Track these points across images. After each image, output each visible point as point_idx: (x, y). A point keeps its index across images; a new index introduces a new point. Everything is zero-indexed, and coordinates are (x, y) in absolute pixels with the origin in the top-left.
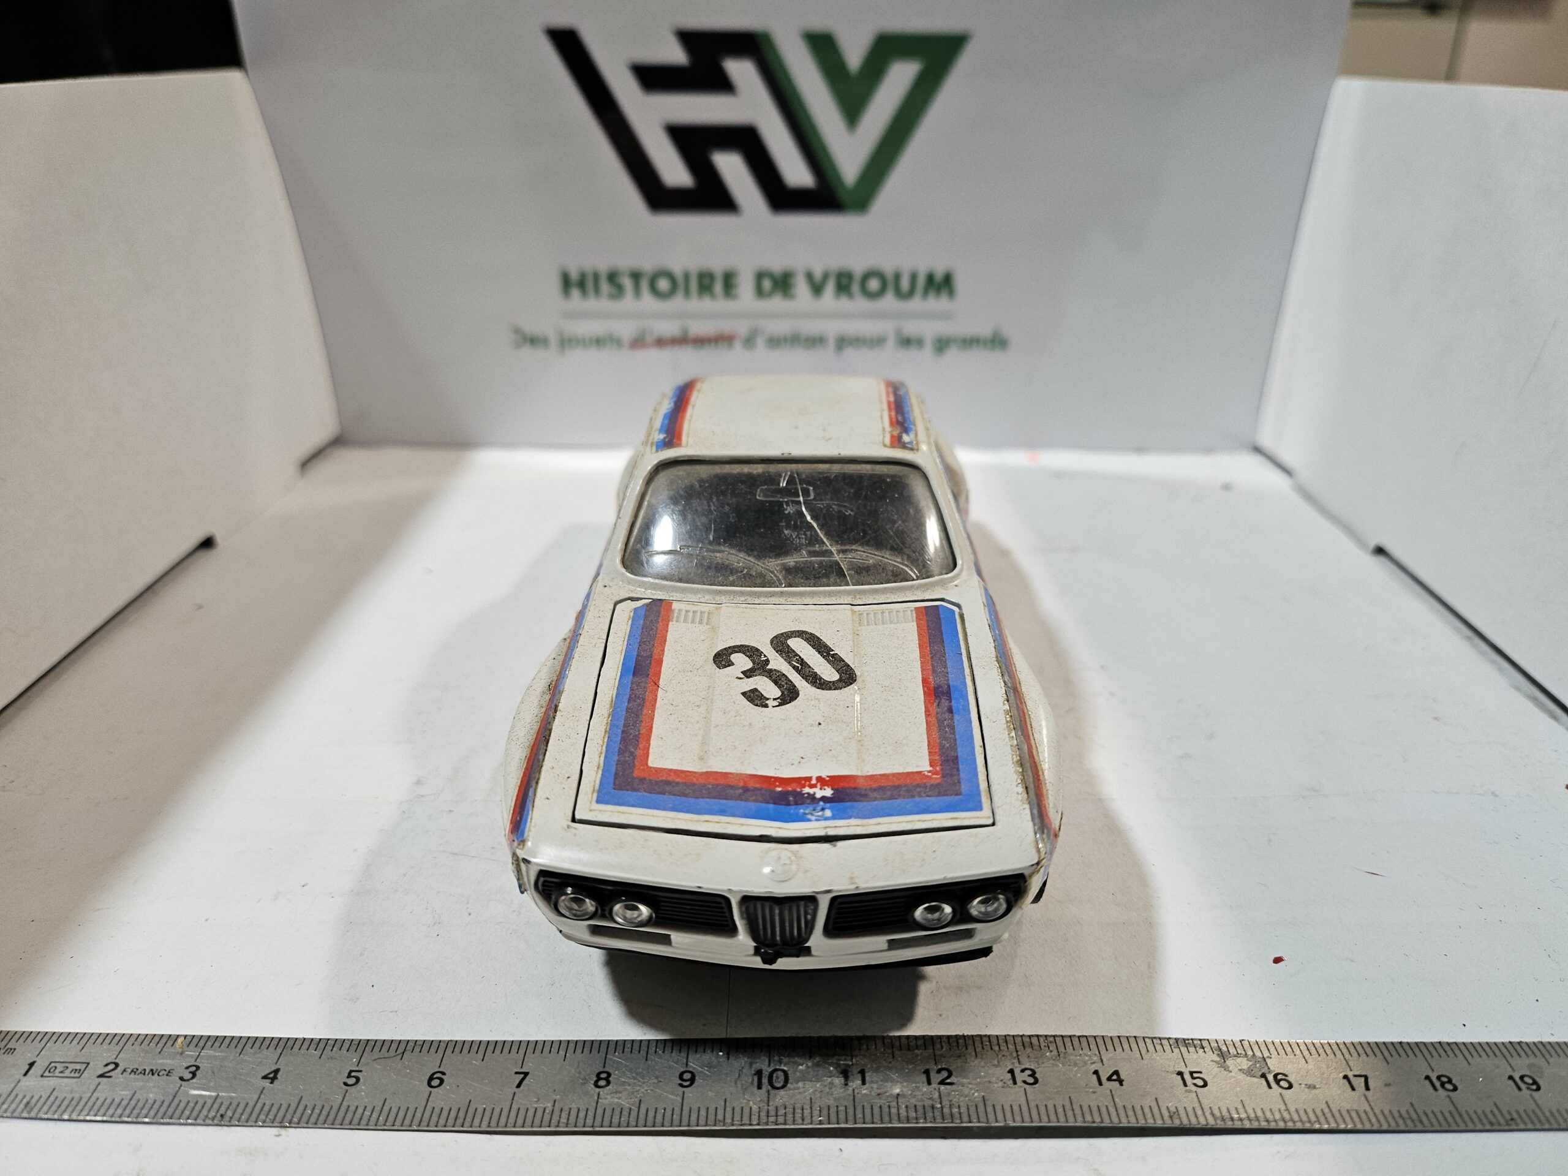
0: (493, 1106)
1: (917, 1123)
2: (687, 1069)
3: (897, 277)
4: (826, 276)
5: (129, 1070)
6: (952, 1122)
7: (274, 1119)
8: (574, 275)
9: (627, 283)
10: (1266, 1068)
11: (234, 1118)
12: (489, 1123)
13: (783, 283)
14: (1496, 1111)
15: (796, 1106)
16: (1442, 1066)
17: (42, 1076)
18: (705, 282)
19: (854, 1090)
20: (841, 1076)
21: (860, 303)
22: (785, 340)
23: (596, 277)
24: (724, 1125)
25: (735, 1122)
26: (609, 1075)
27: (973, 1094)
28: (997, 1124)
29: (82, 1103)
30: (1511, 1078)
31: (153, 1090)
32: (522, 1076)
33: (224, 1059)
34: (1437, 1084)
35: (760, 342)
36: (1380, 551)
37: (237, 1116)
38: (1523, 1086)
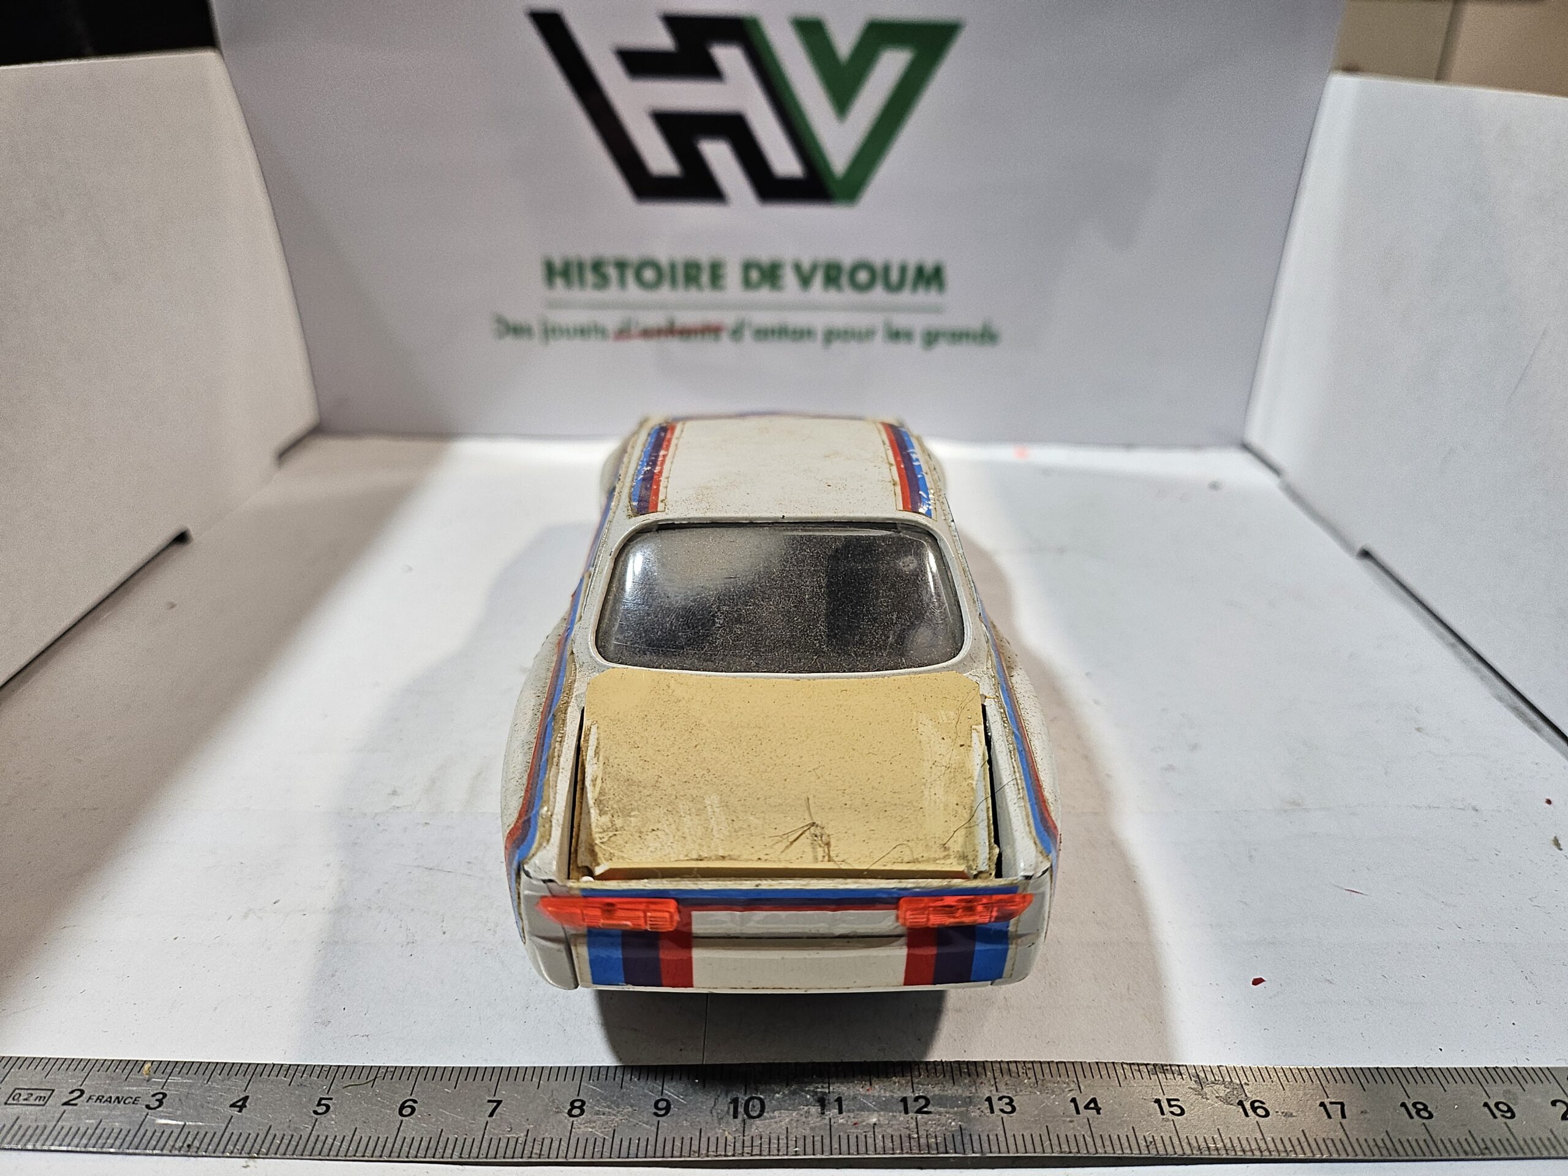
0: (465, 1136)
1: (893, 1154)
2: (662, 1097)
3: (887, 269)
4: (814, 268)
5: (95, 1098)
6: (929, 1153)
7: (242, 1149)
8: (558, 263)
9: (612, 272)
10: (1243, 1096)
11: (201, 1149)
12: (461, 1154)
13: (771, 274)
14: (1470, 1139)
15: (771, 1135)
16: (1418, 1093)
17: (6, 1104)
18: (691, 273)
19: (830, 1119)
20: (818, 1104)
21: (848, 295)
22: (773, 332)
23: (581, 266)
24: (699, 1157)
25: (710, 1153)
26: (583, 1103)
27: (951, 1123)
28: (974, 1155)
29: (47, 1132)
30: (1486, 1105)
31: (118, 1119)
32: (495, 1104)
33: (190, 1086)
34: (1413, 1112)
35: (748, 334)
36: (1366, 554)
37: (204, 1146)
38: (1498, 1113)
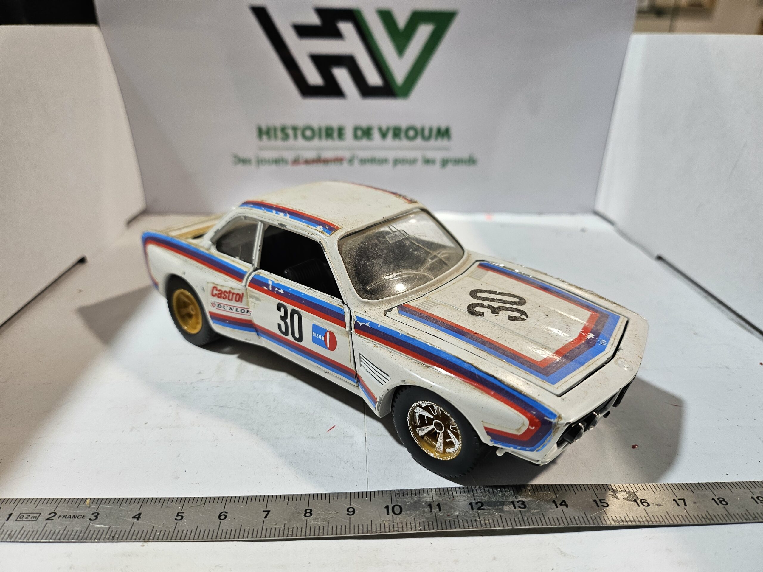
0: (253, 528)
1: (469, 528)
2: (351, 507)
3: (423, 130)
4: (388, 129)
5: (62, 516)
6: (486, 527)
7: (141, 538)
8: (264, 128)
9: (290, 132)
10: (636, 497)
11: (119, 538)
12: (252, 536)
13: (367, 133)
14: (747, 513)
15: (407, 522)
16: (720, 493)
17: (16, 520)
18: (329, 133)
19: (435, 514)
20: (428, 507)
21: (404, 142)
22: (368, 161)
23: (275, 129)
24: (372, 533)
25: (377, 531)
26: (311, 510)
27: (495, 514)
28: (508, 528)
29: (39, 533)
30: (752, 498)
31: (77, 526)
32: (267, 512)
33: (111, 509)
34: (718, 502)
35: (356, 162)
36: (660, 258)
37: (121, 537)
38: (759, 501)
